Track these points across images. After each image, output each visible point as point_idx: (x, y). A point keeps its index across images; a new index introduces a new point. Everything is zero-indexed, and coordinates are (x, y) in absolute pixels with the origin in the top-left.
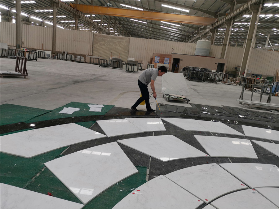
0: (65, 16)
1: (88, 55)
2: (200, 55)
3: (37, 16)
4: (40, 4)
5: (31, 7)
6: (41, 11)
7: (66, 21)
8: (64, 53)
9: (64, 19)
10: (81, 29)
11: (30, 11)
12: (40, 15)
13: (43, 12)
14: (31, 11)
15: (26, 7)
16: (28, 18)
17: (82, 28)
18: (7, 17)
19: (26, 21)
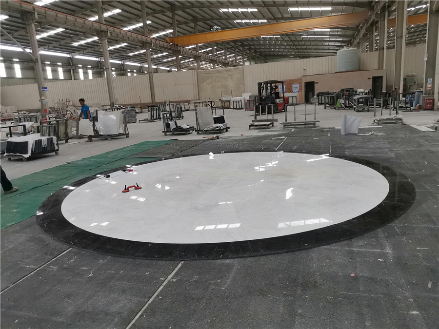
0: (167, 53)
1: (194, 100)
2: (343, 70)
3: (133, 61)
4: (134, 45)
5: (124, 51)
6: (137, 53)
7: (169, 59)
8: (165, 102)
9: (167, 57)
10: (191, 65)
11: (123, 56)
12: (136, 58)
13: (139, 54)
14: (125, 56)
15: (118, 53)
16: (123, 65)
17: (193, 63)
18: (99, 70)
19: (121, 69)
